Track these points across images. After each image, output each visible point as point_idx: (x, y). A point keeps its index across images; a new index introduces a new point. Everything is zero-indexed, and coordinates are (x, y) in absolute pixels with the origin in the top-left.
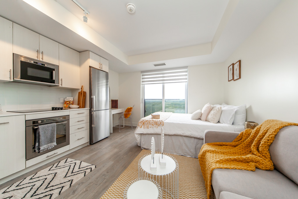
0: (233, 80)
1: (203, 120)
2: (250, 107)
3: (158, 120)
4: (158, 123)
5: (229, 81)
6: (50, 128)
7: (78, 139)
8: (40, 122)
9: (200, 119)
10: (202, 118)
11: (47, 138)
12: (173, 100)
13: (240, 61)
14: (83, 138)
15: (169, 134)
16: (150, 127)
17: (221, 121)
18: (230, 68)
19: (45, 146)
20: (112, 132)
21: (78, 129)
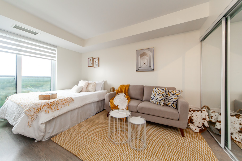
0: (93, 67)
1: (84, 92)
2: (106, 81)
3: (56, 99)
4: (68, 101)
5: (88, 67)
9: (81, 92)
10: (83, 91)
12: (34, 77)
13: (99, 58)
15: (81, 106)
16: (61, 107)
17: (97, 90)
18: (89, 59)
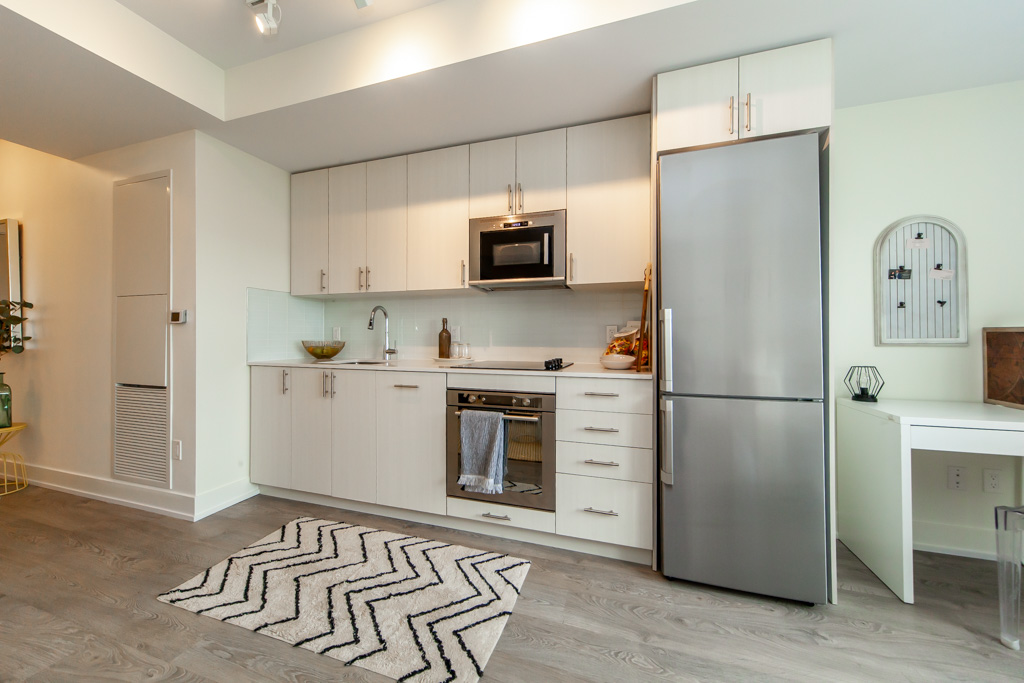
6: (486, 427)
7: (589, 511)
8: (473, 398)
11: (477, 454)
14: (610, 514)
19: (471, 477)
20: (908, 596)
21: (590, 463)
